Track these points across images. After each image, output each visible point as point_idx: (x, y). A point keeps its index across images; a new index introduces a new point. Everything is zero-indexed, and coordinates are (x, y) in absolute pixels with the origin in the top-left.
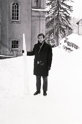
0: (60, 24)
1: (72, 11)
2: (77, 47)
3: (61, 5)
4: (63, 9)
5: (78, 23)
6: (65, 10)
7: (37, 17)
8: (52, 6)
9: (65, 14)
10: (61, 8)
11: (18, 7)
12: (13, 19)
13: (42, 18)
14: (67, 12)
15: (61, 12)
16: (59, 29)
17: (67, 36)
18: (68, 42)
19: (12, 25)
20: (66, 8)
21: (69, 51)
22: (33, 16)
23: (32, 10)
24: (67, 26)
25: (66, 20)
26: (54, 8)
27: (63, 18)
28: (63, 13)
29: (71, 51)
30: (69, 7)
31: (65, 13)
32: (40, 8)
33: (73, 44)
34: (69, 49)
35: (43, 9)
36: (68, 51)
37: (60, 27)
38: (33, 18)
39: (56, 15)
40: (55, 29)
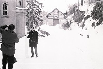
0: (34, 17)
1: (43, 7)
2: (48, 34)
3: (35, 3)
4: (36, 6)
5: (47, 17)
6: (38, 6)
7: (20, 13)
8: (27, 3)
9: (37, 10)
10: (34, 4)
11: (7, 6)
12: (3, 15)
13: (23, 14)
14: (39, 8)
15: (34, 7)
16: (33, 21)
17: (40, 26)
18: (41, 31)
19: (2, 19)
20: (39, 5)
21: (43, 37)
22: (17, 13)
23: (16, 9)
24: (39, 19)
25: (38, 14)
26: (29, 4)
27: (36, 12)
28: (36, 9)
29: (44, 37)
30: (41, 4)
31: (38, 8)
32: (22, 7)
33: (45, 32)
34: (43, 36)
35: (25, 7)
36: (41, 37)
37: (34, 19)
38: (17, 14)
39: (31, 10)
40: (30, 20)
